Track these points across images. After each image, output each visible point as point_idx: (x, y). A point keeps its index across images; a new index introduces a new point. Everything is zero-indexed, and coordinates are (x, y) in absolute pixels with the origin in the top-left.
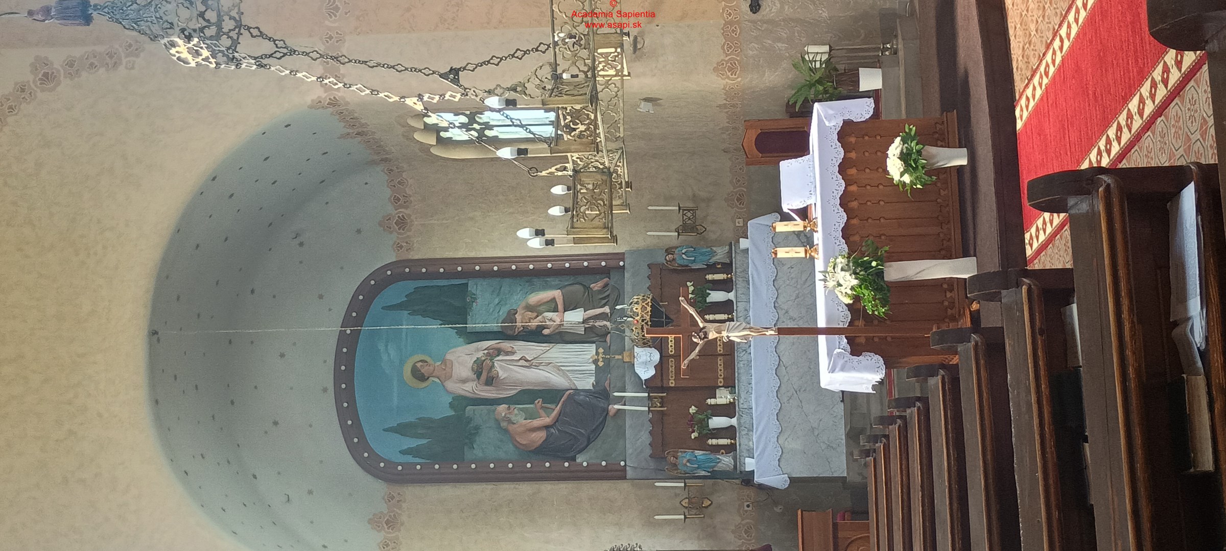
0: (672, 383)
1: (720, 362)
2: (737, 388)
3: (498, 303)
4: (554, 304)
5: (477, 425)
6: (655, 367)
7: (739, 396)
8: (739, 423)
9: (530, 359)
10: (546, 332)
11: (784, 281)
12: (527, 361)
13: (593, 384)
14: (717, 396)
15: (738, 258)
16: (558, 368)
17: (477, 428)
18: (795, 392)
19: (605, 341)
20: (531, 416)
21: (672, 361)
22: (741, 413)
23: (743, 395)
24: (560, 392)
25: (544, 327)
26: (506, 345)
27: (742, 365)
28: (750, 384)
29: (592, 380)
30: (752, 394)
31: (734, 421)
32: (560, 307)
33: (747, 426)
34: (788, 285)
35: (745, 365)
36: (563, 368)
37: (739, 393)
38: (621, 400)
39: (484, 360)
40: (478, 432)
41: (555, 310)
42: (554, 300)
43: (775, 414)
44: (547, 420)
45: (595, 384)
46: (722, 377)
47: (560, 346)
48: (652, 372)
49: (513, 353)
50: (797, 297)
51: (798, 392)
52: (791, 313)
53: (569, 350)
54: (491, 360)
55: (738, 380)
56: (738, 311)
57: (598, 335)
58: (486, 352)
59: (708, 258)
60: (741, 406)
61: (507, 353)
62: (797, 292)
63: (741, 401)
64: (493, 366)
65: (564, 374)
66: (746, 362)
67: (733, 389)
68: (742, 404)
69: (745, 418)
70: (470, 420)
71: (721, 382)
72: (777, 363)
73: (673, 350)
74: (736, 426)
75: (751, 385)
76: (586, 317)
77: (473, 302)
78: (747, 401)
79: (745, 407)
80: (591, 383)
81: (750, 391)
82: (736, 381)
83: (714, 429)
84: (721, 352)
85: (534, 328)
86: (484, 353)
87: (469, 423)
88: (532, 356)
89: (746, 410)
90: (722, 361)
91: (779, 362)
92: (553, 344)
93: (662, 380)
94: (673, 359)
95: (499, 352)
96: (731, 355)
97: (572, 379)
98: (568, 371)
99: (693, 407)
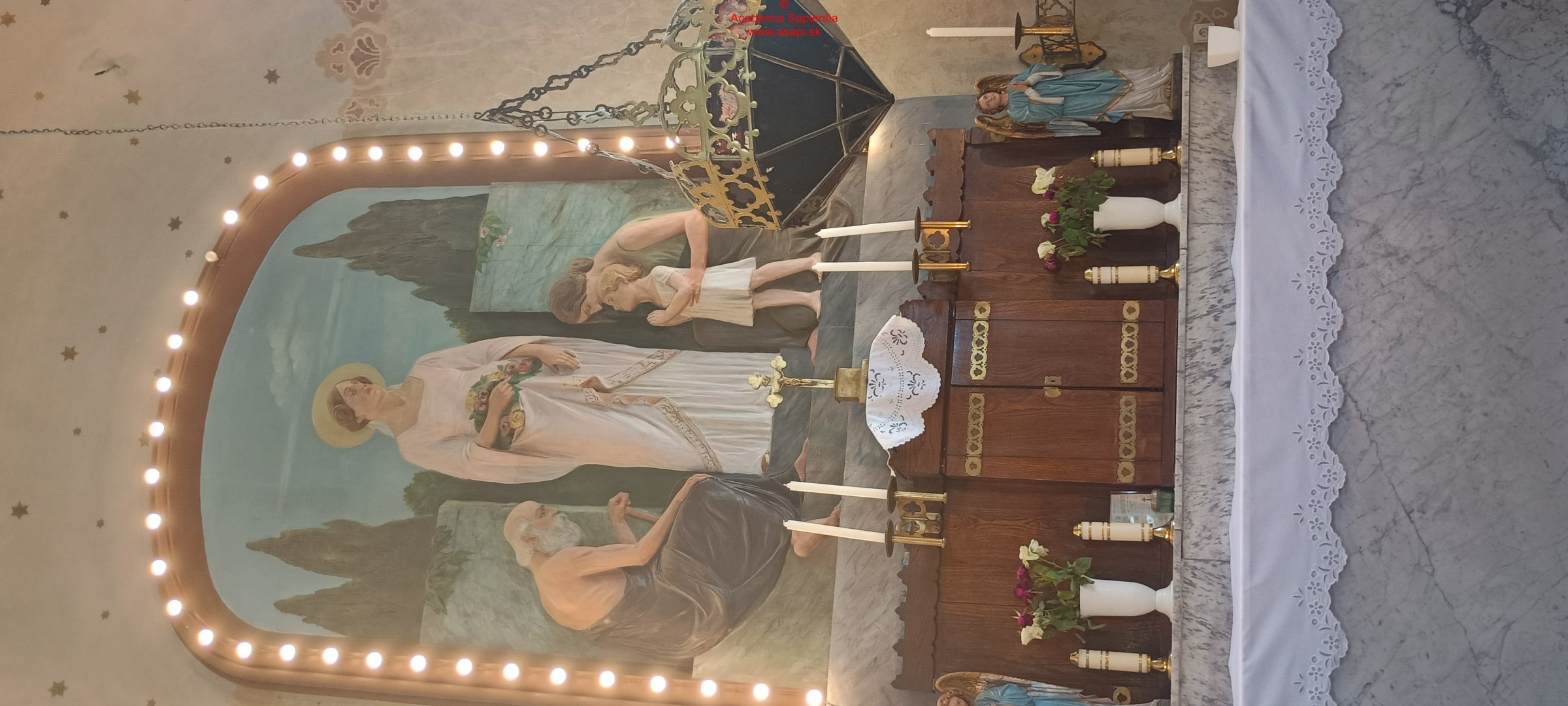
0: (973, 465)
1: (1127, 405)
2: (1178, 490)
3: (551, 245)
4: (683, 247)
5: (460, 552)
6: (924, 414)
7: (1185, 517)
8: (1182, 609)
9: (608, 386)
10: (656, 318)
11: (1368, 131)
12: (600, 389)
13: (764, 459)
14: (1113, 515)
15: (1200, 93)
16: (676, 415)
17: (460, 559)
18: (1403, 514)
19: (806, 346)
20: (596, 537)
21: (977, 401)
22: (1189, 576)
23: (1198, 516)
24: (674, 478)
25: (652, 306)
26: (556, 348)
27: (1198, 421)
28: (1223, 481)
29: (763, 450)
30: (1228, 513)
31: (1164, 600)
32: (698, 252)
33: (1209, 619)
34: (1380, 142)
35: (1210, 422)
36: (689, 414)
37: (1184, 507)
38: (826, 508)
39: (495, 384)
40: (461, 570)
41: (684, 262)
42: (680, 235)
43: (1327, 589)
44: (634, 553)
45: (768, 460)
46: (1132, 456)
47: (686, 355)
48: (915, 429)
49: (569, 369)
50: (1417, 179)
51: (1416, 515)
52: (1392, 235)
53: (711, 368)
54: (512, 383)
55: (1184, 467)
56: (1193, 253)
57: (787, 332)
58: (504, 363)
59: (1106, 100)
60: (1190, 551)
61: (556, 369)
62: (1417, 165)
63: (1192, 534)
64: (515, 400)
65: (691, 431)
66: (1213, 410)
67: (1168, 496)
68: (1196, 544)
69: (1202, 594)
70: (447, 536)
71: (1126, 471)
72: (1336, 405)
73: (984, 370)
74: (1172, 617)
75: (1227, 487)
76: (760, 280)
77: (493, 239)
78: (1215, 532)
79: (1205, 554)
80: (760, 457)
81: (1223, 504)
82: (1178, 470)
83: (1095, 619)
84: (1132, 380)
85: (627, 306)
86: (500, 367)
87: (442, 543)
88: (615, 378)
89: (1209, 568)
90: (1133, 407)
91: (1344, 404)
92: (672, 351)
93: (943, 455)
94: (981, 396)
95: (535, 364)
96: (1162, 390)
97: (710, 444)
98: (702, 422)
99: (1034, 544)
